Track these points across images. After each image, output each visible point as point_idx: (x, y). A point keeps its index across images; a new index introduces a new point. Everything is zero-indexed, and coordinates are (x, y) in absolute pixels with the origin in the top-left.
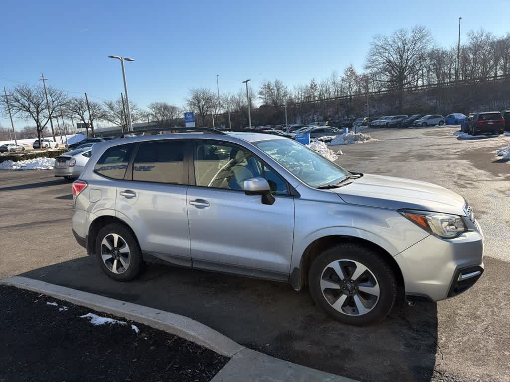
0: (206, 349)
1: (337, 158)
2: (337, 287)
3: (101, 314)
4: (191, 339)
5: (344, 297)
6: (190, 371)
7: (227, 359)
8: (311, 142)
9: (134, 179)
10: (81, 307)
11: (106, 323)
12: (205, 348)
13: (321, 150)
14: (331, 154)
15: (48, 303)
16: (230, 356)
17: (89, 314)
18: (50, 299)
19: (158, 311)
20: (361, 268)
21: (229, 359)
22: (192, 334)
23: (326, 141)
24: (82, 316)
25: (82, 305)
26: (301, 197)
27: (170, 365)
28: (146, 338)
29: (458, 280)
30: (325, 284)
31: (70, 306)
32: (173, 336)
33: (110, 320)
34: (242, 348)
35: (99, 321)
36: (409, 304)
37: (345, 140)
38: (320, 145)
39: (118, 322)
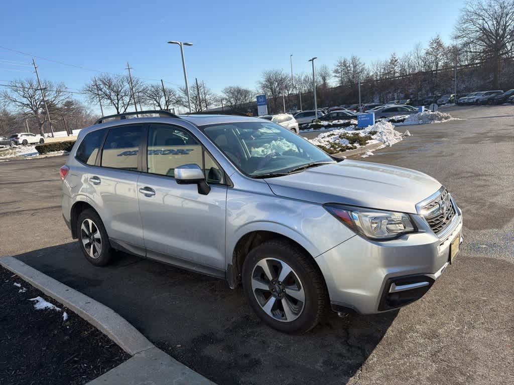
0: (115, 344)
1: (402, 139)
2: (266, 288)
3: (47, 298)
4: (105, 333)
5: (272, 300)
6: (85, 365)
7: (129, 356)
8: (376, 122)
9: (102, 165)
10: (37, 290)
11: (46, 308)
12: (114, 342)
13: (383, 132)
14: (395, 135)
15: (15, 284)
16: (132, 354)
17: (38, 298)
18: (18, 279)
19: (89, 299)
20: (286, 269)
21: (131, 356)
22: (105, 327)
23: (393, 121)
24: (32, 300)
25: (38, 288)
26: (234, 187)
27: (72, 357)
28: (68, 327)
29: (390, 291)
30: (256, 284)
31: (28, 288)
32: (91, 326)
33: (50, 305)
34: (151, 346)
35: (42, 304)
36: (339, 314)
37: (419, 119)
38: (384, 126)
39: (56, 308)
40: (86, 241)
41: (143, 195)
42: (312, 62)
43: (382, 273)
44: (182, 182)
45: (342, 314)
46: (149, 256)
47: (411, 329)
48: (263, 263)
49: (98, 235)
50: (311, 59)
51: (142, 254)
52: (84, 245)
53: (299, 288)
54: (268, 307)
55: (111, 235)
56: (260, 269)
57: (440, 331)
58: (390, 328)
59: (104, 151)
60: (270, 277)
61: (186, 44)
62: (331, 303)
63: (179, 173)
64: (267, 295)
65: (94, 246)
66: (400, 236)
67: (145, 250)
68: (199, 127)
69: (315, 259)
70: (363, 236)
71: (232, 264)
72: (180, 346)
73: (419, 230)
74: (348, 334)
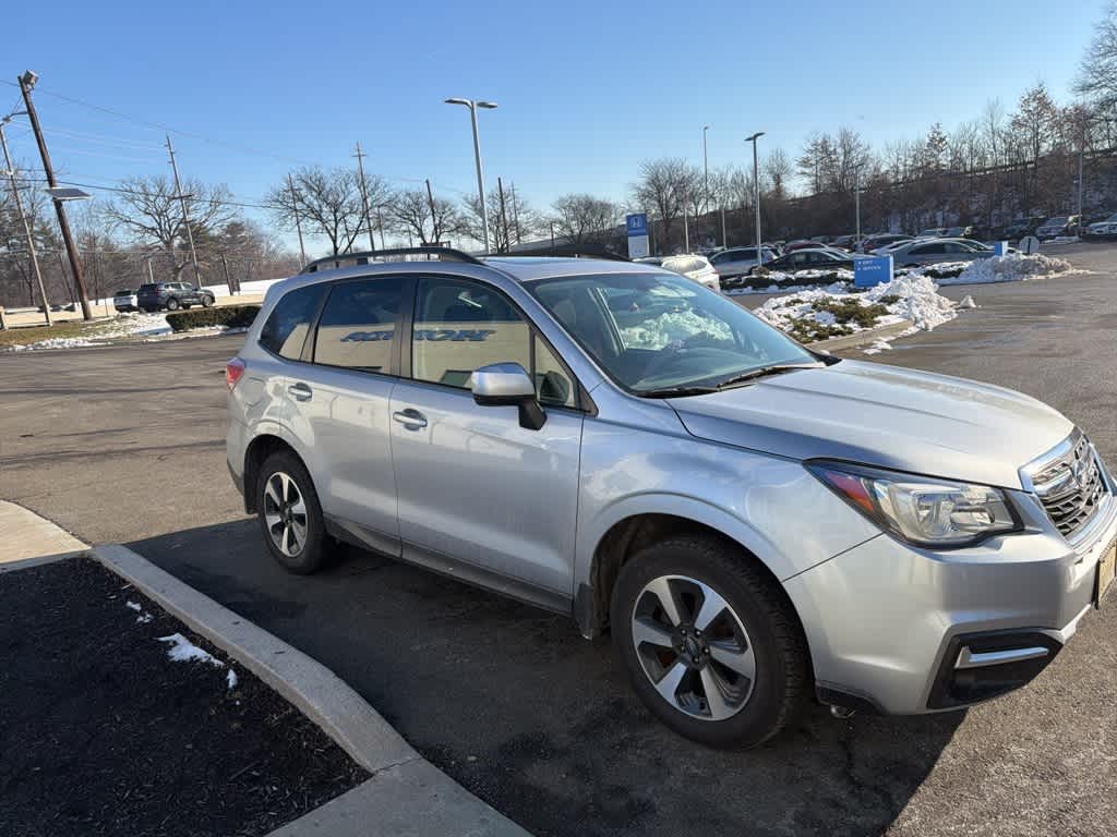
0: (336, 747)
1: (955, 315)
2: (665, 641)
3: (194, 639)
4: (314, 719)
5: (679, 670)
6: (275, 788)
7: (365, 775)
8: (896, 276)
9: (316, 360)
10: (174, 620)
11: (192, 658)
12: (335, 743)
14: (940, 306)
15: (129, 604)
16: (373, 770)
17: (176, 637)
18: (136, 595)
19: (283, 646)
20: (714, 604)
22: (316, 708)
23: (934, 274)
24: (163, 639)
25: (177, 615)
26: (600, 416)
27: (246, 768)
28: (238, 703)
29: (957, 665)
30: (642, 633)
31: (156, 615)
32: (287, 704)
33: (201, 653)
34: (411, 755)
35: (184, 650)
36: (834, 710)
37: (996, 272)
39: (213, 660)
40: (273, 520)
41: (401, 426)
42: (752, 142)
43: (940, 624)
44: (486, 400)
45: (839, 711)
46: (409, 557)
47: (999, 753)
48: (660, 586)
49: (300, 507)
50: (752, 135)
51: (395, 552)
52: (270, 528)
53: (744, 647)
54: (668, 685)
55: (328, 507)
56: (652, 598)
57: (1069, 762)
58: (948, 749)
59: (321, 330)
60: (676, 619)
61: (482, 105)
62: (818, 684)
63: (481, 381)
64: (666, 658)
65: (291, 530)
66: (983, 538)
67: (401, 543)
68: (523, 284)
69: (784, 584)
70: (899, 537)
71: (588, 583)
72: (473, 758)
73: (1027, 528)
74: (850, 756)
